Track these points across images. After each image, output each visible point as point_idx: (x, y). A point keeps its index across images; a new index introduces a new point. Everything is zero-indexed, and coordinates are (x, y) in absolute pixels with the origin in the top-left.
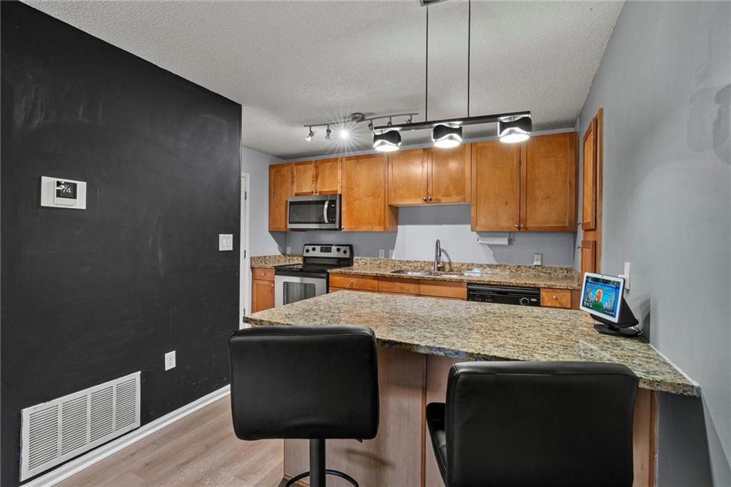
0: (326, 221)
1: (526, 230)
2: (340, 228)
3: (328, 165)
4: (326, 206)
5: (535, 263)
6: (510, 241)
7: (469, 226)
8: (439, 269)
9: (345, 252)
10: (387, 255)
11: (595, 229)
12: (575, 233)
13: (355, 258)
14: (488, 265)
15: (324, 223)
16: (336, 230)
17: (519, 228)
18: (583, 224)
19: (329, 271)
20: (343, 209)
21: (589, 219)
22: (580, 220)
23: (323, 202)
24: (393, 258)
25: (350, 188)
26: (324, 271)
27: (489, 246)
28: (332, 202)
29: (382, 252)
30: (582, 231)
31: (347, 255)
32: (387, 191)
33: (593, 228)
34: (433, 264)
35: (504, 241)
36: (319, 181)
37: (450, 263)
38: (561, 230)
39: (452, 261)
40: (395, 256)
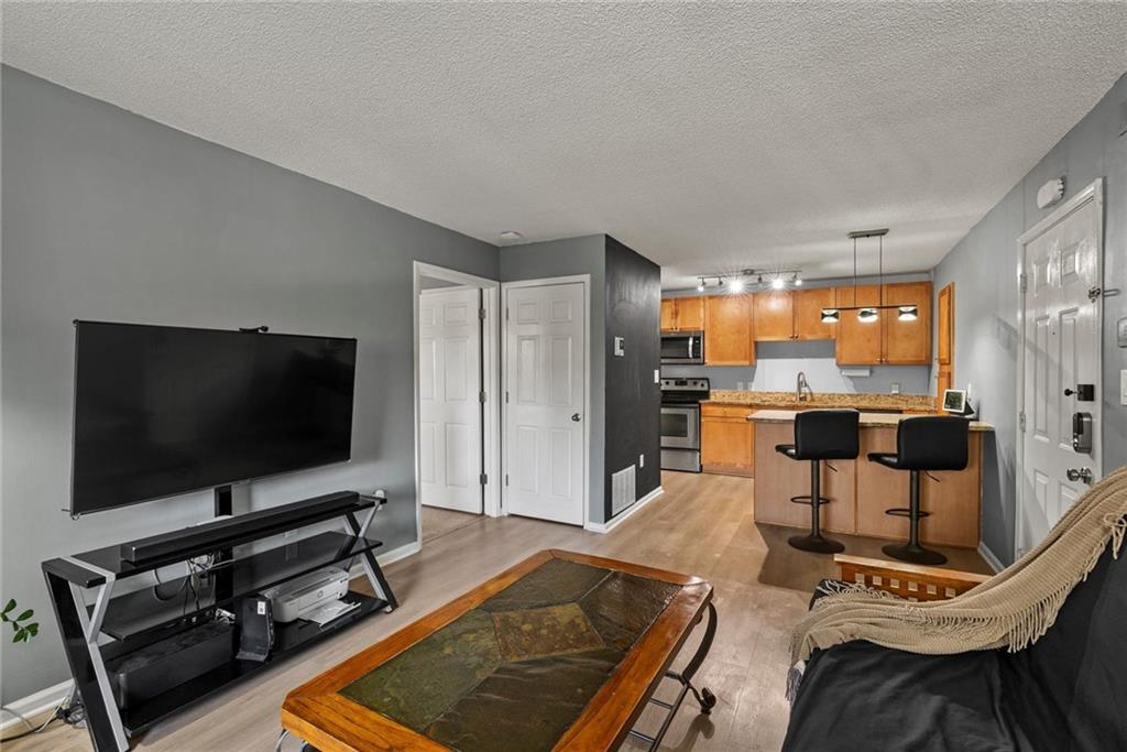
0: (691, 356)
1: (888, 364)
2: (704, 363)
3: (688, 303)
4: (691, 342)
5: (893, 392)
6: (871, 372)
7: (834, 361)
8: (801, 399)
9: (702, 385)
10: (746, 387)
11: (949, 364)
12: (930, 366)
13: (712, 391)
14: (849, 395)
15: (688, 357)
16: (699, 364)
17: (881, 361)
18: (940, 360)
19: (701, 401)
20: (706, 345)
21: (945, 356)
22: (936, 355)
23: (688, 339)
24: (753, 389)
25: (713, 326)
26: (696, 402)
27: (849, 377)
28: (697, 339)
29: (740, 384)
30: (938, 365)
31: (705, 388)
32: (752, 329)
33: (947, 362)
34: (793, 394)
35: (866, 373)
36: (679, 318)
37: (811, 394)
38: (917, 364)
39: (814, 391)
40: (754, 387)
